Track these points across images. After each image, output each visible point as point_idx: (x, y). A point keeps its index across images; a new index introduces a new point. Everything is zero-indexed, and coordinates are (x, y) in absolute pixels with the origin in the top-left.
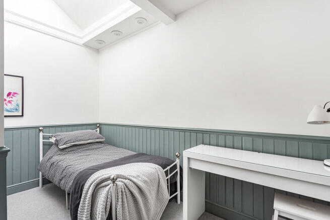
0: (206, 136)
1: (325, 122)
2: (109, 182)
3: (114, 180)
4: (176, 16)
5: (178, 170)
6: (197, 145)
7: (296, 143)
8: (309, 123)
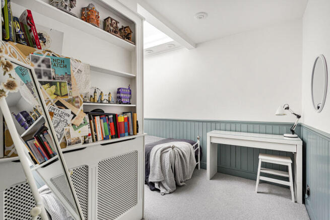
0: (218, 125)
1: (284, 114)
2: (171, 148)
3: (173, 148)
4: (196, 45)
5: (199, 147)
6: (211, 131)
7: (271, 126)
8: (276, 115)
